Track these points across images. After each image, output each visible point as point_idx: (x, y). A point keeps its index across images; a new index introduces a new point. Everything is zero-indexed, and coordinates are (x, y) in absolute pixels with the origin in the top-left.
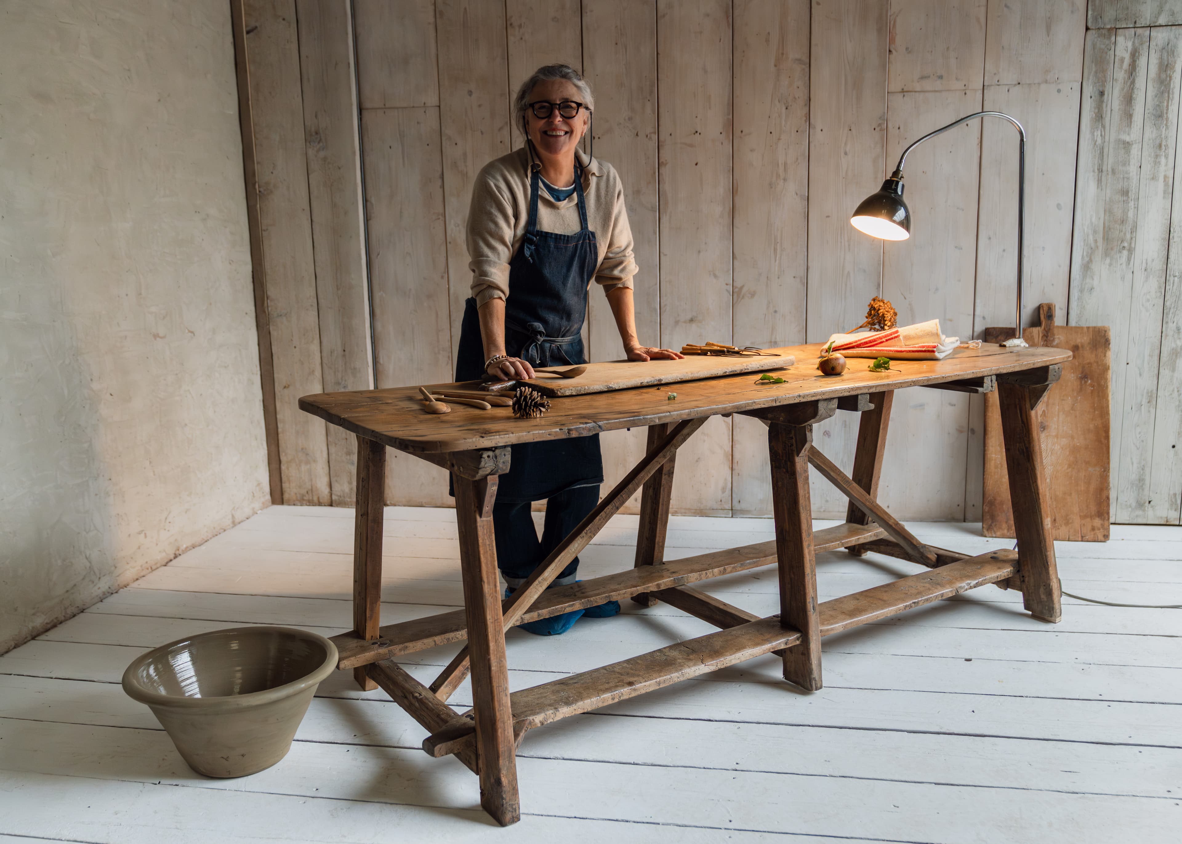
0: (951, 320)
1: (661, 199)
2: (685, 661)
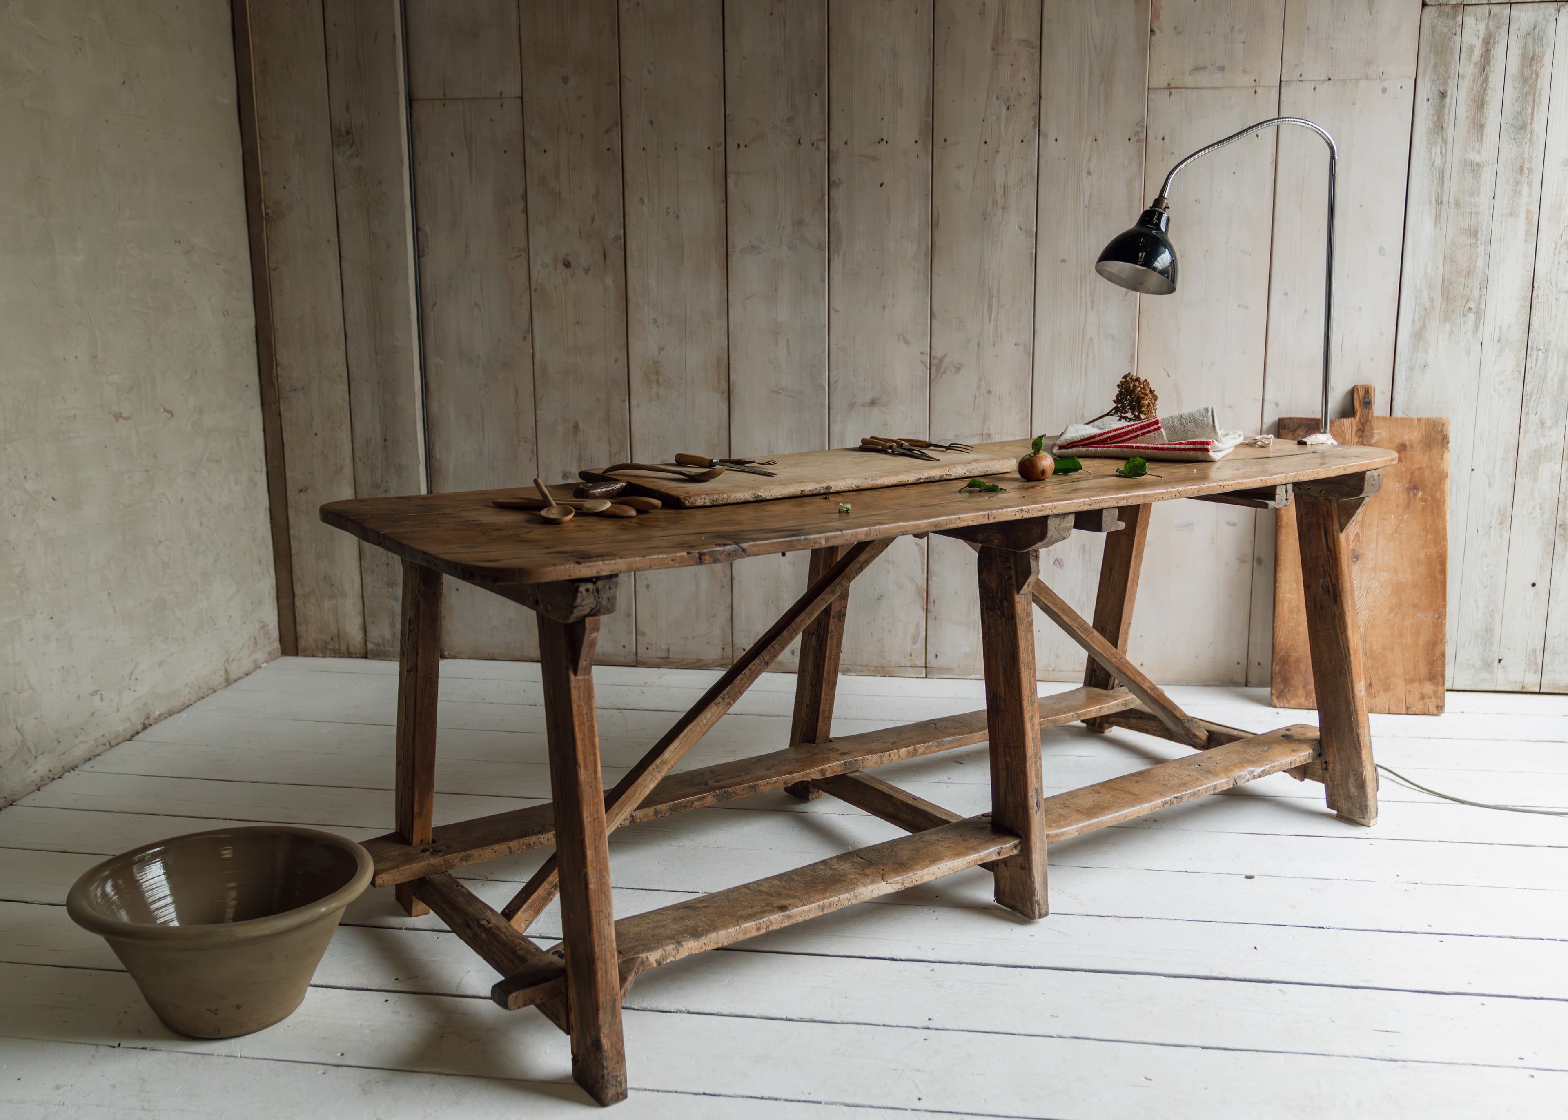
0: (1231, 407)
1: (831, 232)
2: (859, 877)
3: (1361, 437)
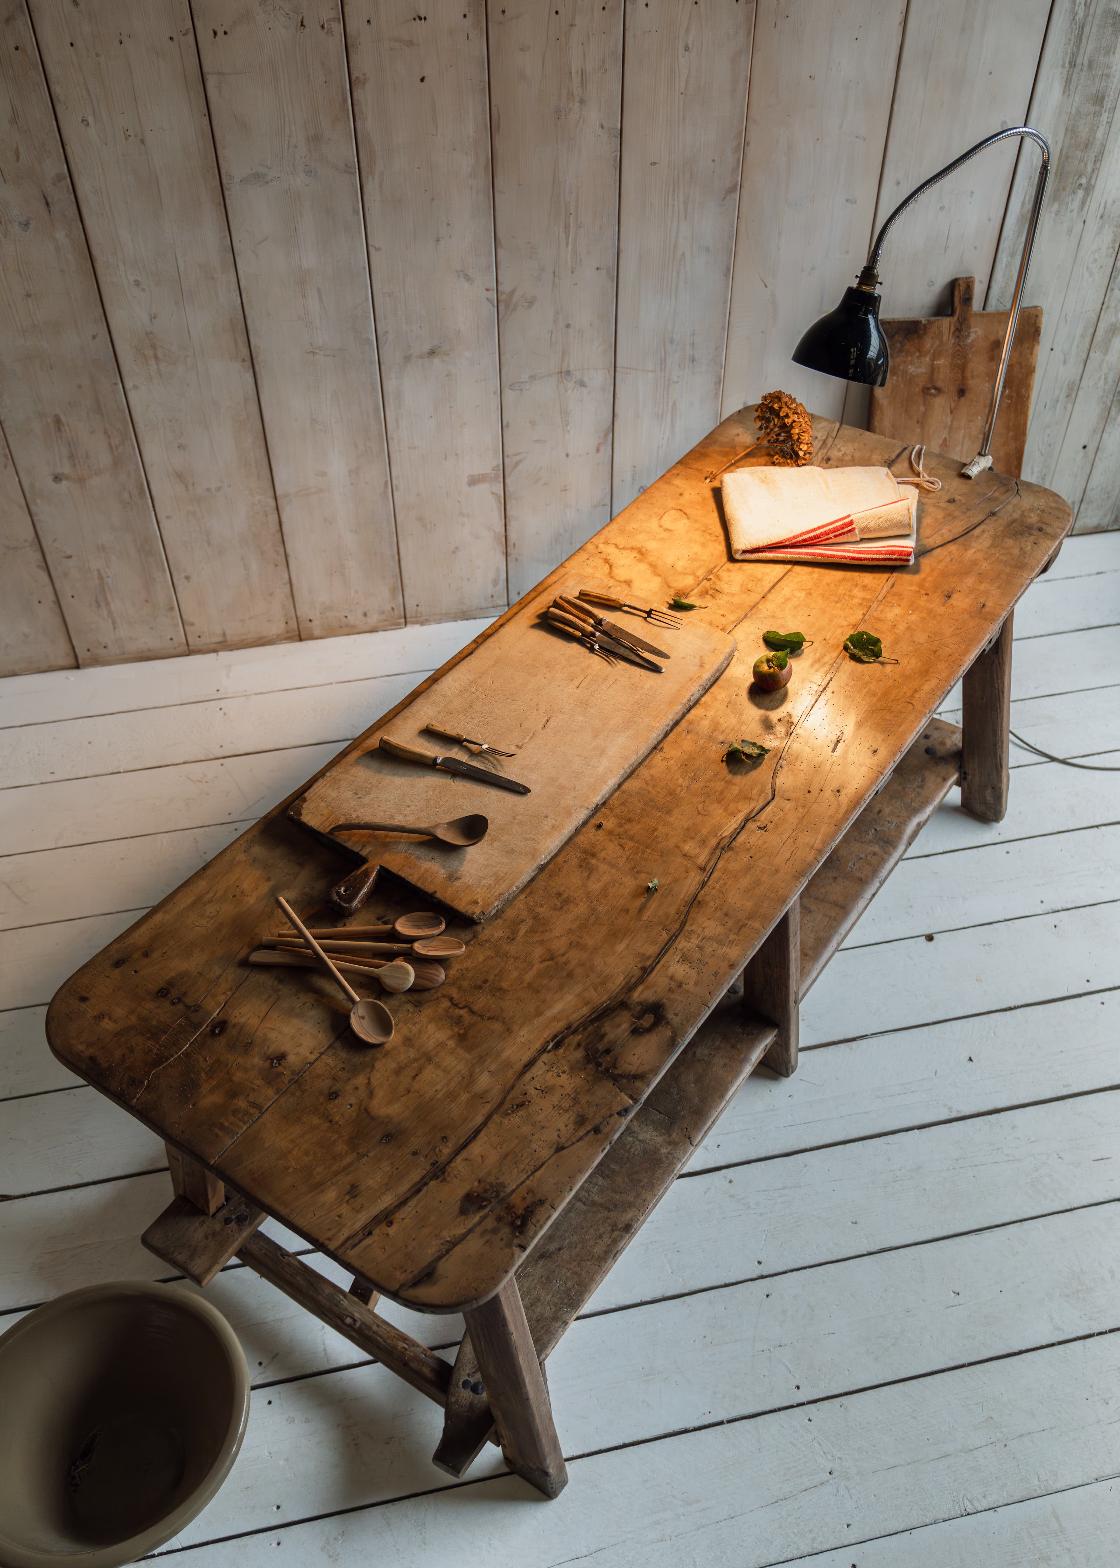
2: (671, 1149)
3: (958, 337)
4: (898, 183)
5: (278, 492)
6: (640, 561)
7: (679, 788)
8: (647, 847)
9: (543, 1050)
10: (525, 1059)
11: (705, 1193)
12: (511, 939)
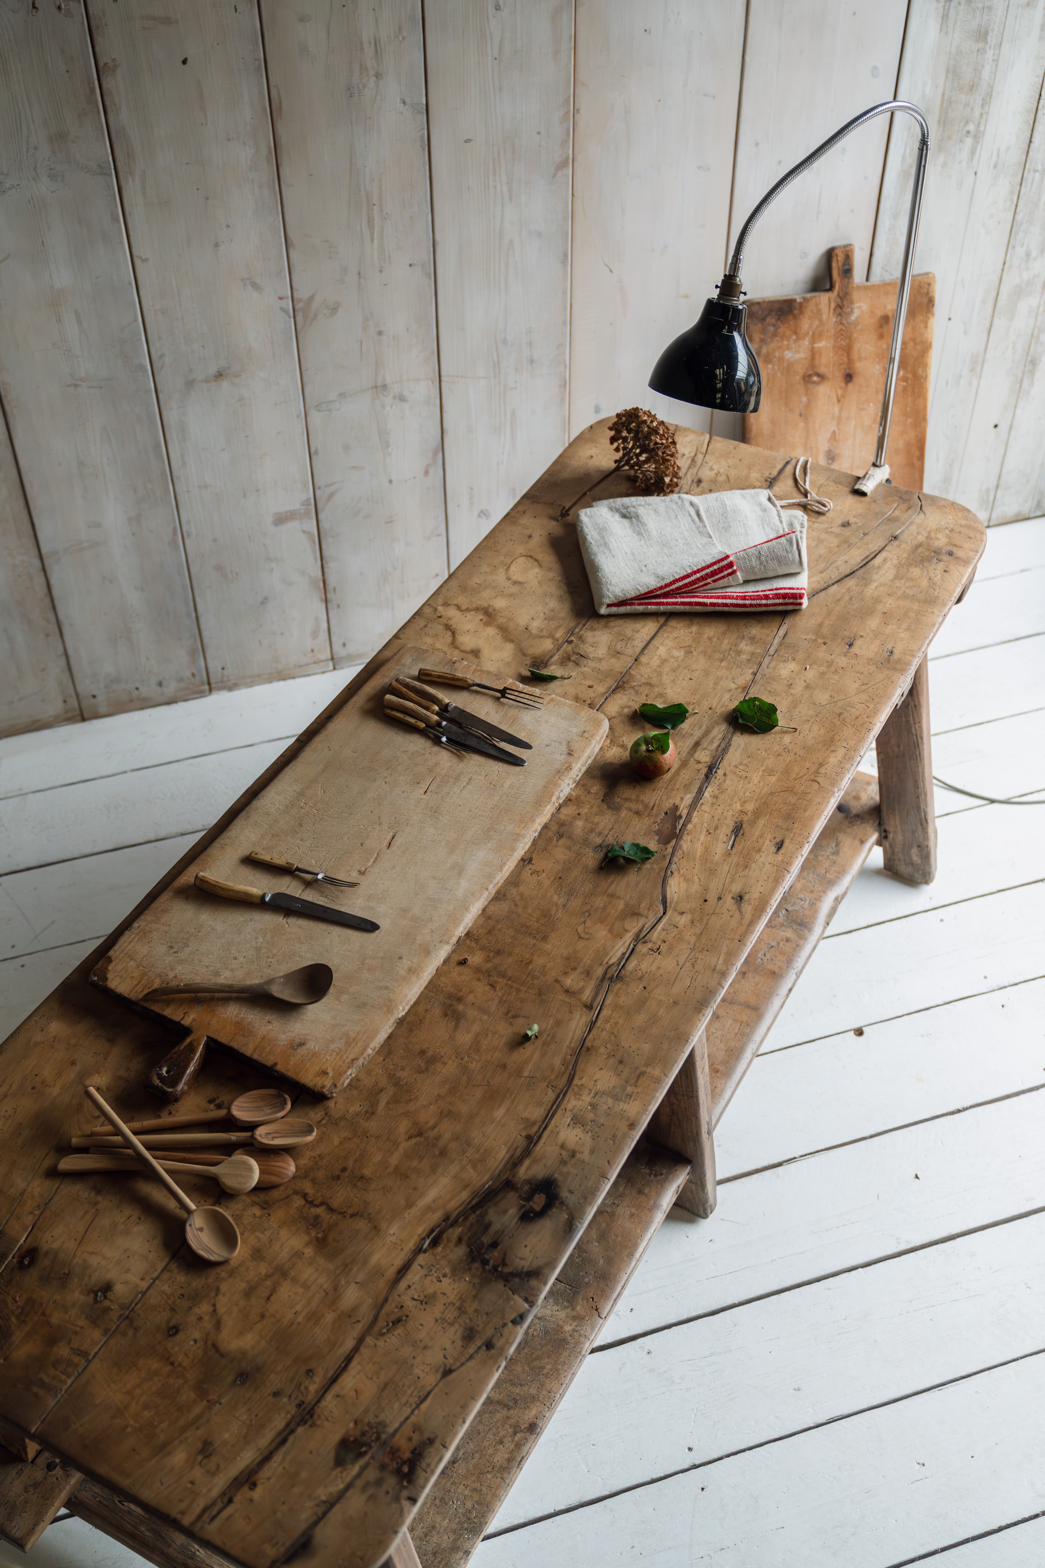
1: (116, 145)
2: (577, 1326)
3: (840, 314)
4: (757, 144)
5: (43, 551)
6: (487, 624)
7: (554, 908)
8: (523, 984)
9: (419, 1250)
10: (398, 1263)
11: (620, 1370)
12: (370, 1113)
